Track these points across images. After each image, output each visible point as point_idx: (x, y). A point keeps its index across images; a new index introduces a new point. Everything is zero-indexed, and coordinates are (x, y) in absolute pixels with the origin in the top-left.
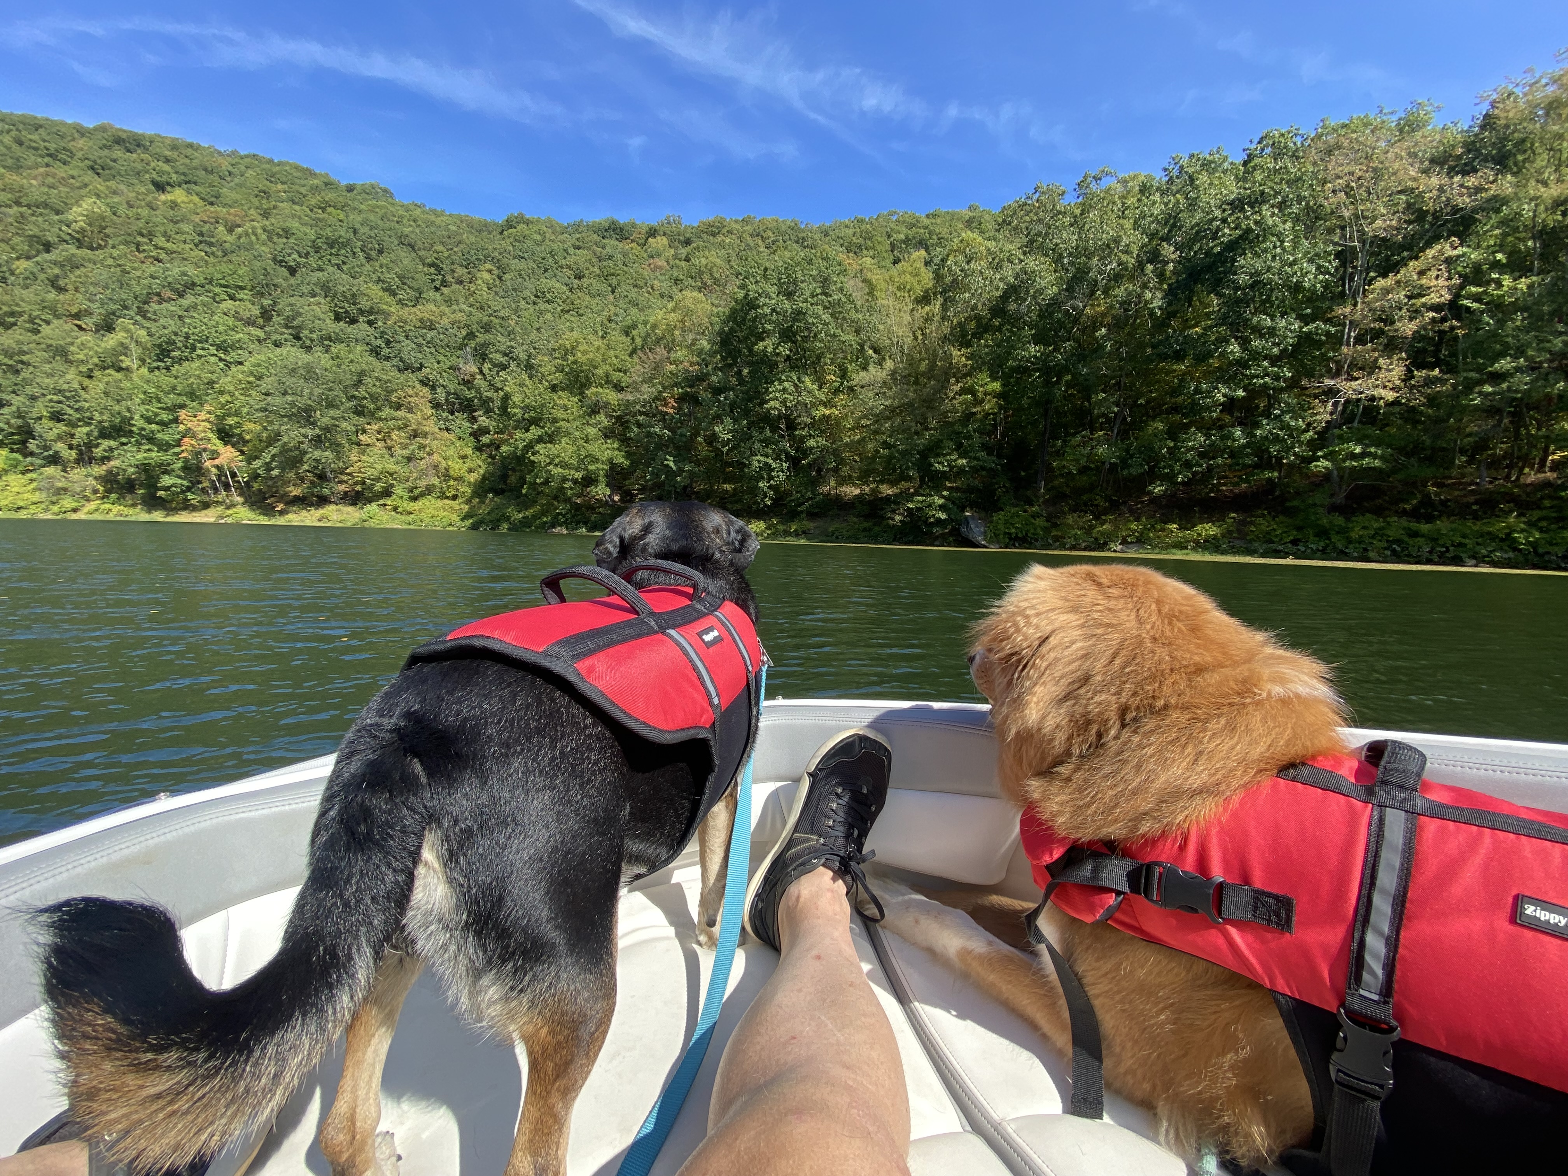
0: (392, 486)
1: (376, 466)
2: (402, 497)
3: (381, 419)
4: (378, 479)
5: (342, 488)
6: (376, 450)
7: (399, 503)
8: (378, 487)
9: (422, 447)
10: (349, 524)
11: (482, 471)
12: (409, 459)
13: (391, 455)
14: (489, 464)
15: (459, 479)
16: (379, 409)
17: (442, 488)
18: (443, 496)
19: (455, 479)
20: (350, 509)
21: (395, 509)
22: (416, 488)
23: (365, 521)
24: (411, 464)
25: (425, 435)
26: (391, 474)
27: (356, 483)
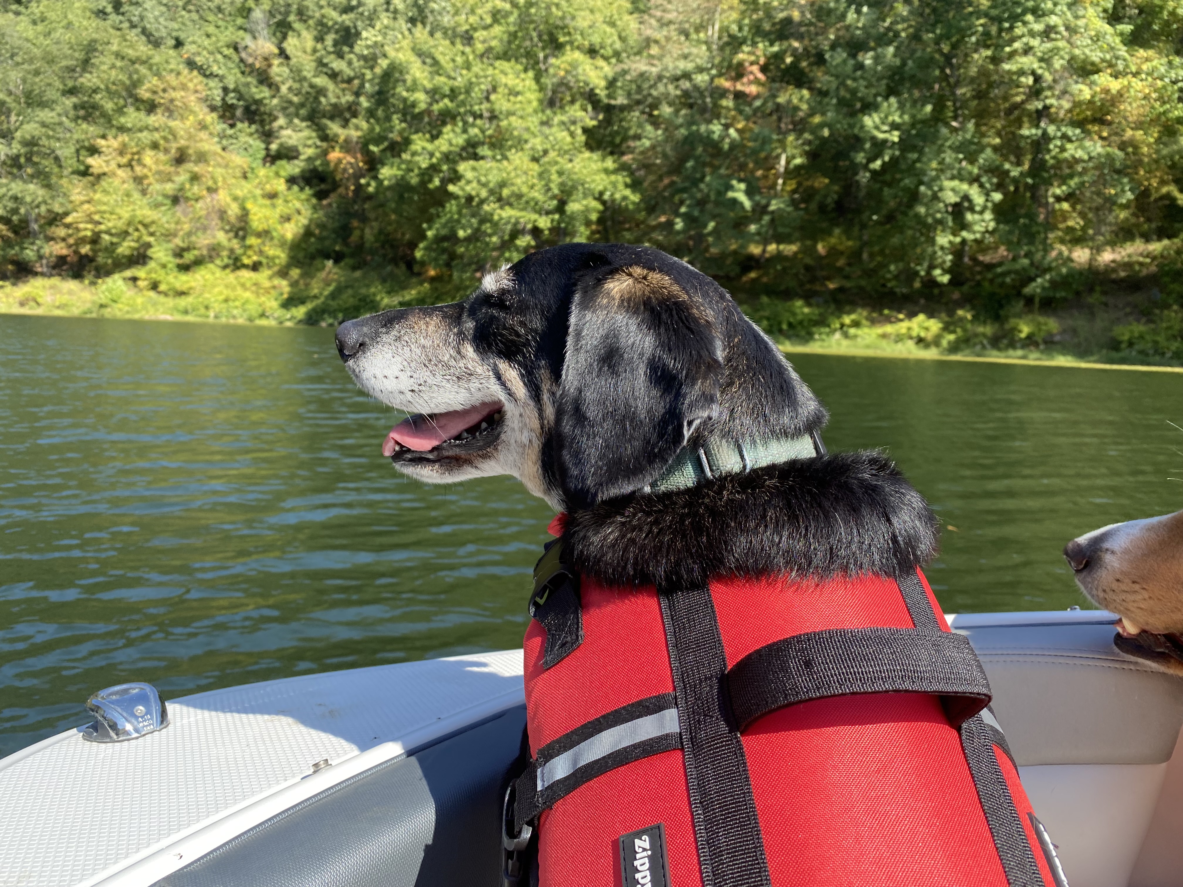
0: (149, 245)
1: (118, 210)
2: (164, 266)
3: (122, 129)
4: (125, 234)
5: (59, 249)
6: (116, 182)
7: (159, 275)
8: (125, 248)
9: (195, 178)
10: (75, 312)
11: (304, 221)
12: (175, 200)
13: (144, 192)
14: (314, 208)
15: (265, 234)
16: (120, 111)
17: (232, 251)
18: (236, 264)
19: (259, 235)
20: (72, 285)
21: (154, 286)
22: (188, 249)
23: (102, 306)
24: (178, 208)
25: (202, 157)
26: (146, 226)
27: (83, 241)
